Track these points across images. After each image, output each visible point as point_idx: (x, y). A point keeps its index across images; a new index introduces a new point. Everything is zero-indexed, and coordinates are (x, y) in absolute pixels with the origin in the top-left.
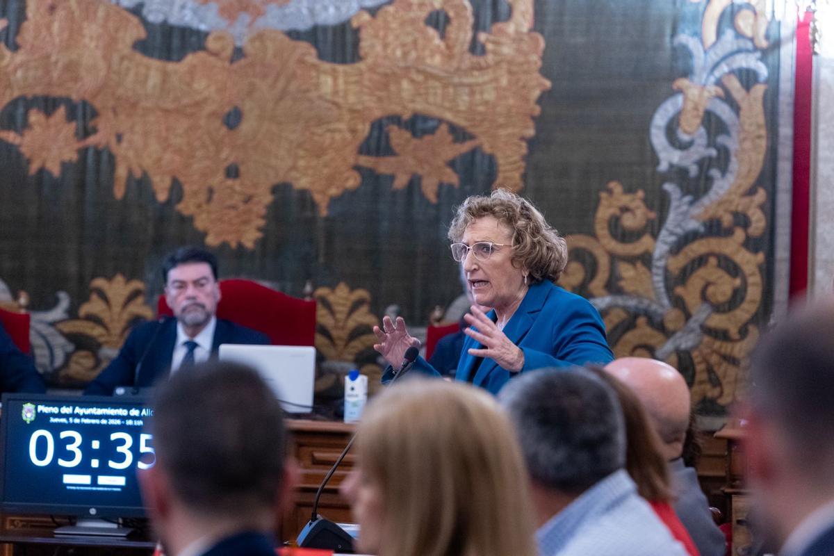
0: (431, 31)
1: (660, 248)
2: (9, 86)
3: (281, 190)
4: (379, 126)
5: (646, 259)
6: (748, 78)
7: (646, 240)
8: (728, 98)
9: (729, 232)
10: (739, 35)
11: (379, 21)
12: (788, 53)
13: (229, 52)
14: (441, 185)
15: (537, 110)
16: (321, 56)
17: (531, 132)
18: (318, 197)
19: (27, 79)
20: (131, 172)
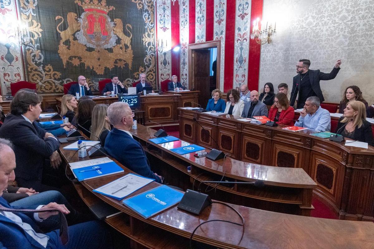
2: (69, 54)
3: (106, 68)
4: (116, 60)
6: (153, 55)
8: (151, 57)
9: (152, 71)
10: (152, 51)
12: (156, 52)
13: (98, 51)
15: (132, 58)
16: (109, 52)
19: (72, 54)
20: (87, 66)
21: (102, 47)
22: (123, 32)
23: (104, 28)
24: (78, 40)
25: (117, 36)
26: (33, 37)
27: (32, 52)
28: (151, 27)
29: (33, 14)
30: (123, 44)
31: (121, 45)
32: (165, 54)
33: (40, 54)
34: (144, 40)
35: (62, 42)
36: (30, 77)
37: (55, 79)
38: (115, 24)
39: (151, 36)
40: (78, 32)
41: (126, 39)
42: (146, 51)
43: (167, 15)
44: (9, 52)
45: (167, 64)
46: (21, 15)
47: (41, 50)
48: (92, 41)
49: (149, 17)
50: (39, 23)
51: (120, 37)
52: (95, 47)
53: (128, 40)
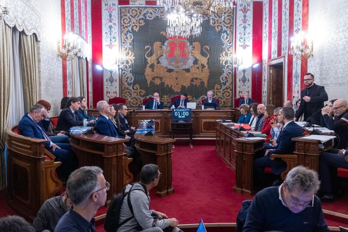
0: (197, 69)
1: (221, 91)
3: (182, 86)
4: (192, 79)
5: (220, 92)
6: (230, 73)
7: (220, 90)
8: (228, 75)
9: (228, 89)
10: (229, 69)
11: (192, 68)
12: (234, 70)
13: (176, 72)
14: (199, 85)
15: (208, 77)
16: (186, 72)
17: (208, 79)
18: (186, 86)
19: (155, 75)
20: (166, 84)
21: (181, 68)
22: (201, 53)
23: (183, 51)
24: (160, 63)
25: (195, 58)
26: (128, 64)
27: (126, 75)
28: (229, 46)
29: (129, 46)
30: (200, 64)
31: (198, 65)
32: (244, 71)
33: (132, 76)
34: (221, 59)
35: (148, 65)
36: (123, 95)
37: (141, 96)
38: (194, 47)
39: (229, 55)
40: (161, 57)
41: (203, 59)
42: (223, 69)
43: (247, 33)
44: (111, 76)
45: (247, 81)
46: (121, 48)
47: (133, 73)
48: (172, 63)
49: (228, 37)
50: (133, 53)
51: (198, 58)
52: (174, 68)
53: (205, 60)
